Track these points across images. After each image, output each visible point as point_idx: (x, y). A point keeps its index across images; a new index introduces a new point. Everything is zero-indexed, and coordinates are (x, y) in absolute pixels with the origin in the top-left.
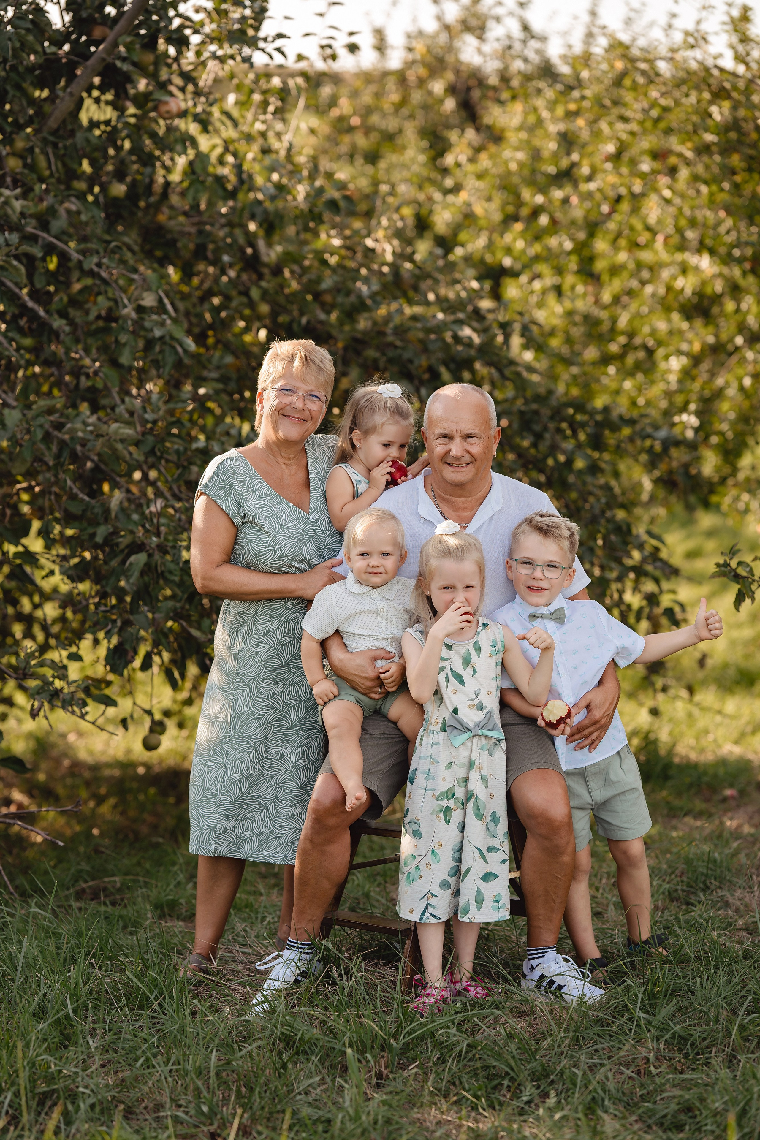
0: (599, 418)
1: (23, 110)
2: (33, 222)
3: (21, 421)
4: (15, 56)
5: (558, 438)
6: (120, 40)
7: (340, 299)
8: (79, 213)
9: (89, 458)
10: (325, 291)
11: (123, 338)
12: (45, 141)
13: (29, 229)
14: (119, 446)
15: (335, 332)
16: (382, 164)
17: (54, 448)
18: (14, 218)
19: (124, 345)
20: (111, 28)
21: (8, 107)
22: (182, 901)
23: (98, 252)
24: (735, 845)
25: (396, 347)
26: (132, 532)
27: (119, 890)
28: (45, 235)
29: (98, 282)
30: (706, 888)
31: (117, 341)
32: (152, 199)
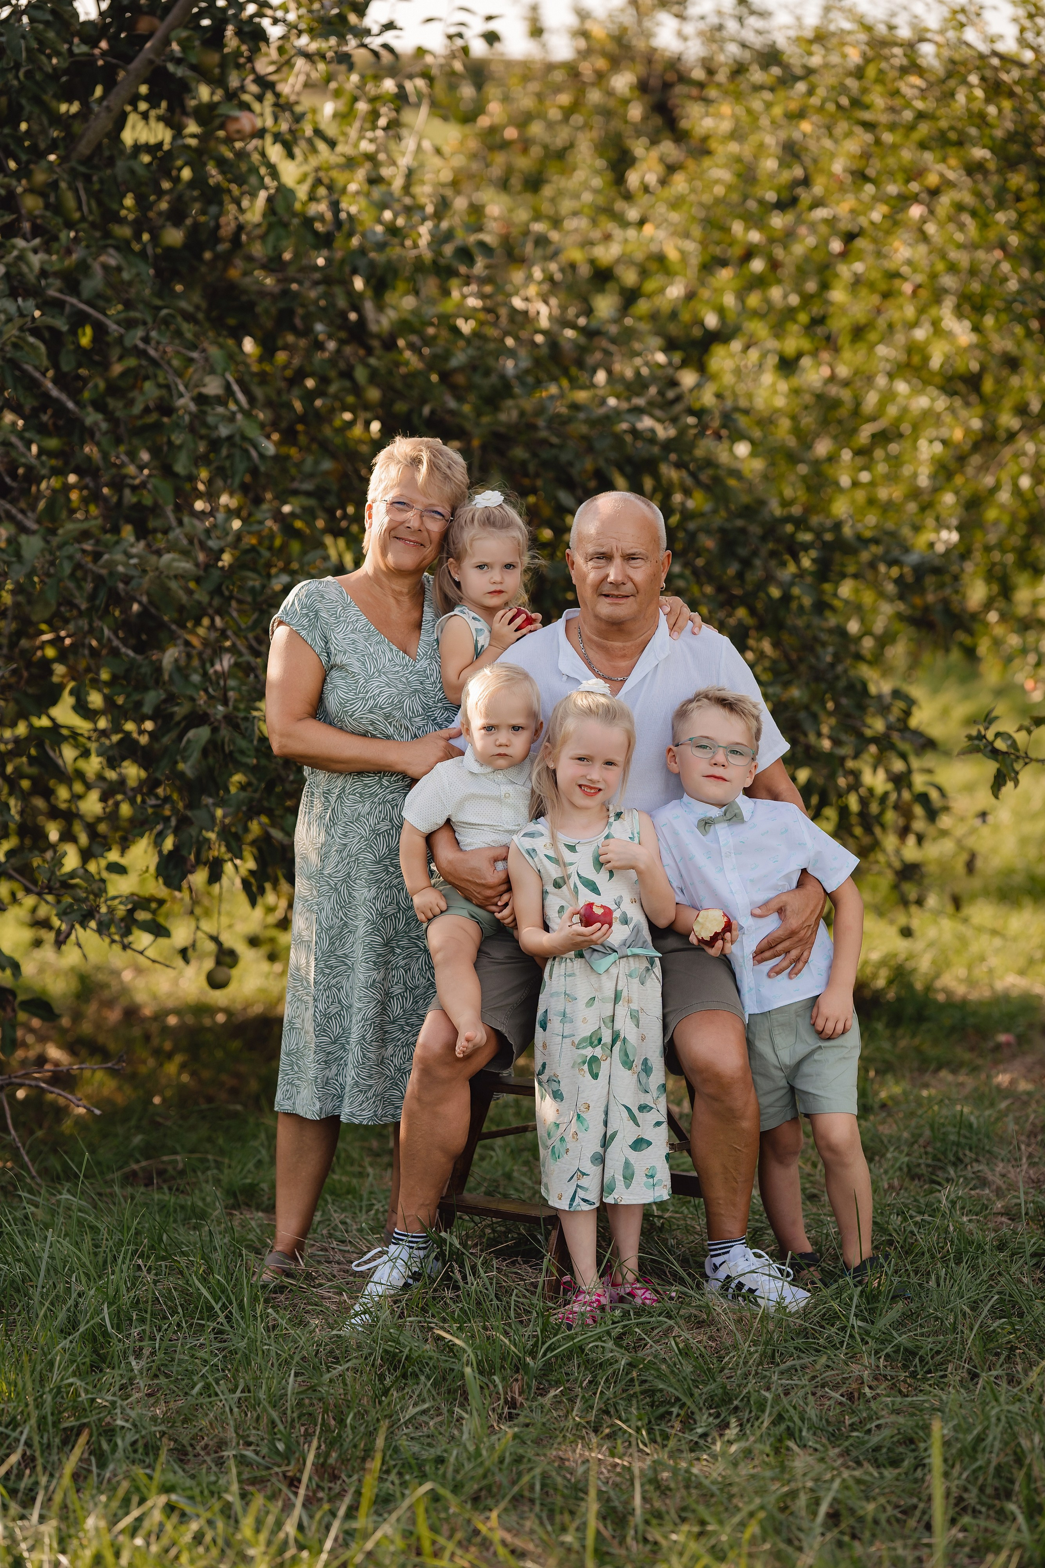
0: (828, 537)
1: (44, 132)
2: (58, 283)
3: (42, 551)
4: (31, 59)
5: (773, 563)
6: (173, 35)
7: (478, 379)
8: (119, 269)
9: (134, 599)
10: (455, 370)
11: (177, 439)
12: (73, 173)
13: (52, 293)
14: (173, 585)
15: (468, 426)
16: (547, 191)
17: (89, 586)
18: (31, 278)
19: (180, 447)
20: (162, 18)
21: (24, 126)
22: (264, 1186)
23: (145, 323)
24: (1003, 1105)
25: (552, 445)
26: (192, 699)
27: (182, 1173)
28: (74, 301)
29: (144, 363)
30: (958, 1161)
31: (170, 443)
32: (222, 247)
